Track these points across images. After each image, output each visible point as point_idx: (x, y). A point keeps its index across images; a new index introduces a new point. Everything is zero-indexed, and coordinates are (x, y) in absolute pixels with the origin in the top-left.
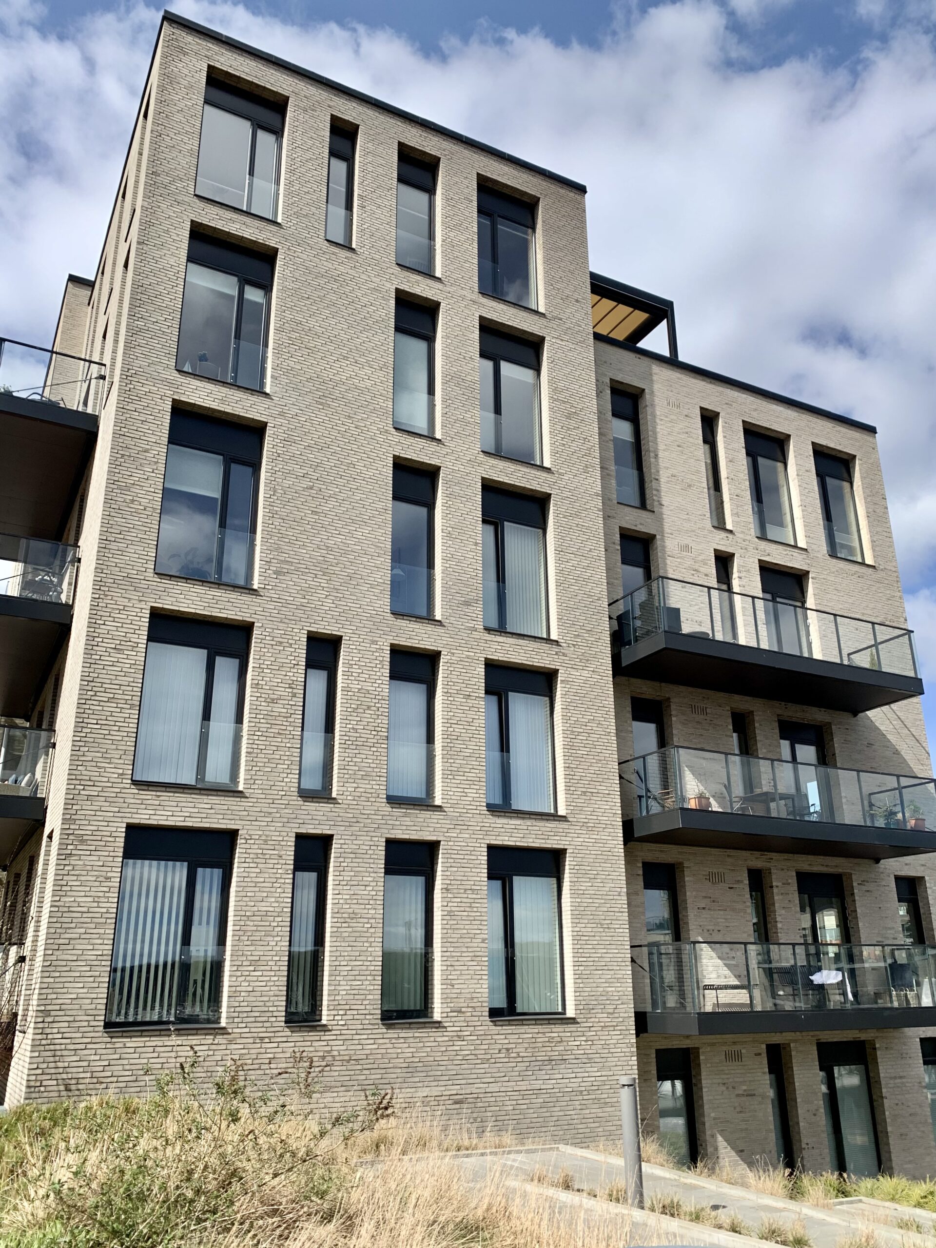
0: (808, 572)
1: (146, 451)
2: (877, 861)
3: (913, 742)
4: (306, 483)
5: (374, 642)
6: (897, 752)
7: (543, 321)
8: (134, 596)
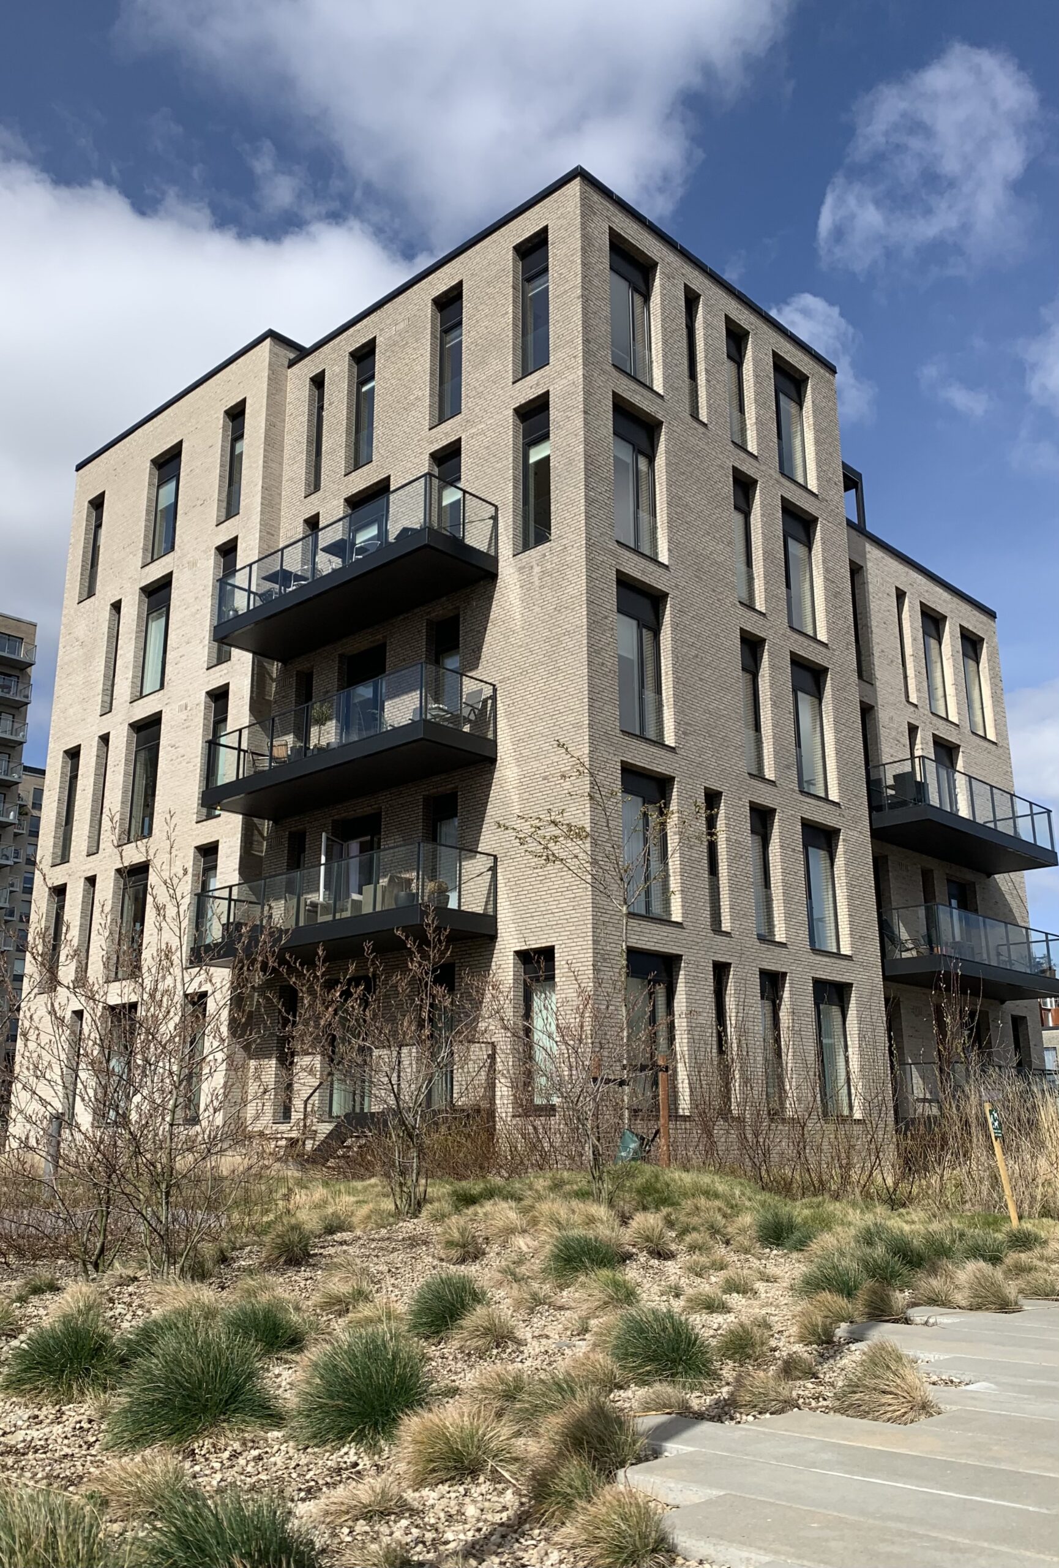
0: (959, 746)
1: (606, 618)
2: (1003, 1002)
3: (1019, 902)
4: (694, 652)
5: (740, 799)
6: (1011, 911)
7: (817, 502)
8: (611, 750)
